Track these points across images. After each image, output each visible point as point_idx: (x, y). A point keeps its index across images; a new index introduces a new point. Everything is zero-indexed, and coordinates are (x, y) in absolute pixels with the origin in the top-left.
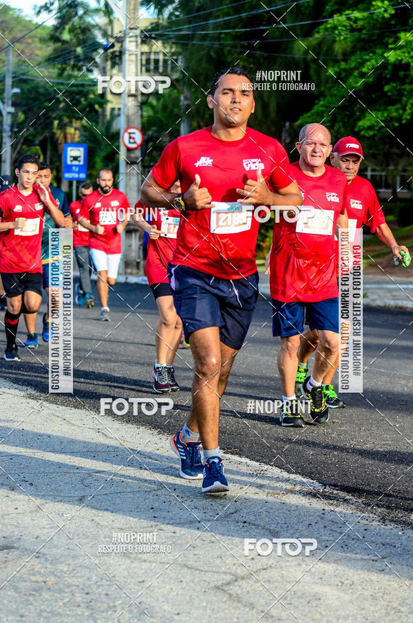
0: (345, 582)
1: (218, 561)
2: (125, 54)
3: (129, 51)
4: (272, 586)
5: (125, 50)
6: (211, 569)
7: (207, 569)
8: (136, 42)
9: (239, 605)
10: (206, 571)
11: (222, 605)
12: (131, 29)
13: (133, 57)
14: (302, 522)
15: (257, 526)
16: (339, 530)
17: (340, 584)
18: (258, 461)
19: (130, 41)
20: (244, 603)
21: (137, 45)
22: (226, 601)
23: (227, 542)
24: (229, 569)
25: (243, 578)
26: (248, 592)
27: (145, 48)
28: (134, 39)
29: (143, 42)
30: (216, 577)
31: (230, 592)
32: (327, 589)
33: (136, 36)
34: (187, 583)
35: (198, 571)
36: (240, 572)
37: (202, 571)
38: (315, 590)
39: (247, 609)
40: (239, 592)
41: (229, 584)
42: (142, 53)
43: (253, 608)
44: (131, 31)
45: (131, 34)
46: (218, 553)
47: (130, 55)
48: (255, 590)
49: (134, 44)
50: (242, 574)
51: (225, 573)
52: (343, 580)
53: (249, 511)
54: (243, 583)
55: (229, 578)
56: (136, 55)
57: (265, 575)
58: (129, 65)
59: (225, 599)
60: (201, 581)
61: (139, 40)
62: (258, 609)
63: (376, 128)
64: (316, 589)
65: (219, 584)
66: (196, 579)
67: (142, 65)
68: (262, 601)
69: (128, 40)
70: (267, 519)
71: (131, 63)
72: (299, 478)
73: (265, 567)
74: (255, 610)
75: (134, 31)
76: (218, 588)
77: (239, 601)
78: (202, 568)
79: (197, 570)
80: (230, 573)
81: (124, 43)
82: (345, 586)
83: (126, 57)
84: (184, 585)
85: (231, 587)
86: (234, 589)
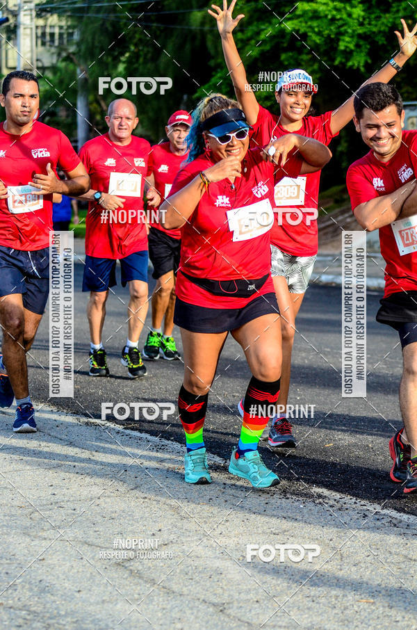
2: (19, 28)
3: (24, 24)
5: (20, 24)
8: (31, 15)
9: (140, 581)
12: (25, 2)
13: (28, 31)
19: (25, 15)
21: (32, 19)
27: (41, 22)
28: (28, 12)
29: (38, 16)
33: (31, 10)
42: (37, 27)
44: (25, 4)
45: (25, 8)
46: (119, 530)
47: (25, 28)
49: (29, 17)
56: (31, 29)
58: (24, 39)
59: (126, 576)
61: (34, 13)
67: (37, 37)
69: (22, 13)
71: (25, 37)
73: (166, 542)
75: (28, 4)
76: (118, 564)
77: (141, 577)
79: (97, 546)
81: (18, 17)
83: (21, 31)
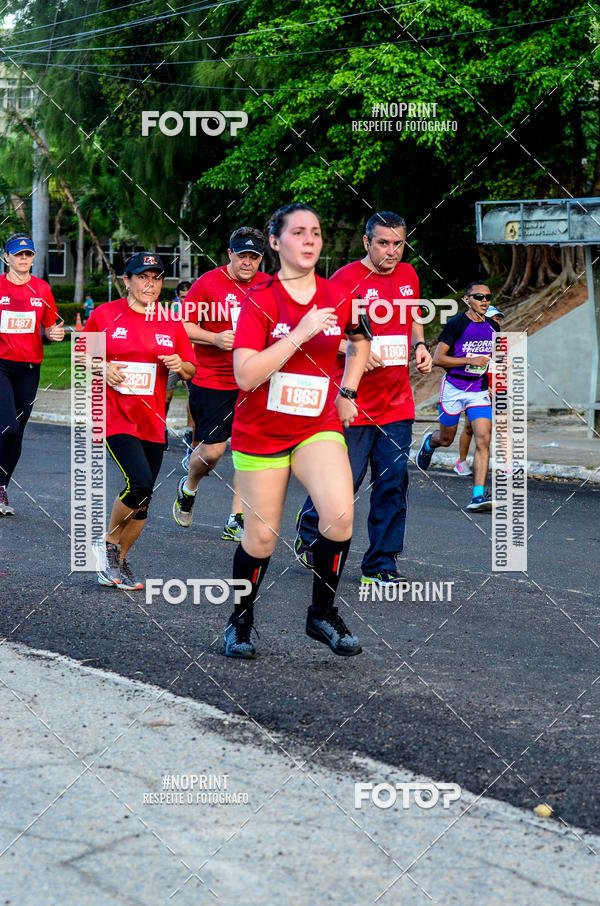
0: (253, 855)
1: (67, 824)
4: (144, 860)
6: (57, 837)
7: (52, 835)
9: (96, 889)
10: (49, 840)
11: (71, 889)
14: (191, 767)
15: (127, 773)
16: (245, 779)
17: (244, 858)
18: (130, 677)
20: (103, 886)
22: (76, 885)
23: (82, 796)
24: (82, 836)
25: (102, 850)
26: (109, 870)
30: (64, 847)
31: (84, 869)
32: (225, 866)
34: (21, 856)
35: (37, 840)
36: (100, 839)
37: (43, 839)
38: (208, 867)
39: (107, 895)
40: (97, 869)
41: (82, 857)
43: (117, 893)
46: (68, 813)
48: (118, 867)
50: (103, 844)
51: (77, 842)
52: (249, 853)
53: (115, 750)
54: (103, 857)
55: (82, 849)
57: (135, 844)
59: (75, 881)
60: (41, 853)
62: (123, 895)
63: (316, 192)
64: (212, 865)
65: (67, 857)
66: (35, 851)
68: (130, 884)
70: (142, 763)
72: (190, 702)
73: (137, 833)
74: (119, 896)
76: (65, 864)
77: (98, 884)
78: (43, 835)
79: (35, 837)
80: (85, 842)
82: (252, 861)
84: (17, 859)
85: (85, 863)
86: (90, 865)
